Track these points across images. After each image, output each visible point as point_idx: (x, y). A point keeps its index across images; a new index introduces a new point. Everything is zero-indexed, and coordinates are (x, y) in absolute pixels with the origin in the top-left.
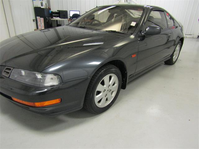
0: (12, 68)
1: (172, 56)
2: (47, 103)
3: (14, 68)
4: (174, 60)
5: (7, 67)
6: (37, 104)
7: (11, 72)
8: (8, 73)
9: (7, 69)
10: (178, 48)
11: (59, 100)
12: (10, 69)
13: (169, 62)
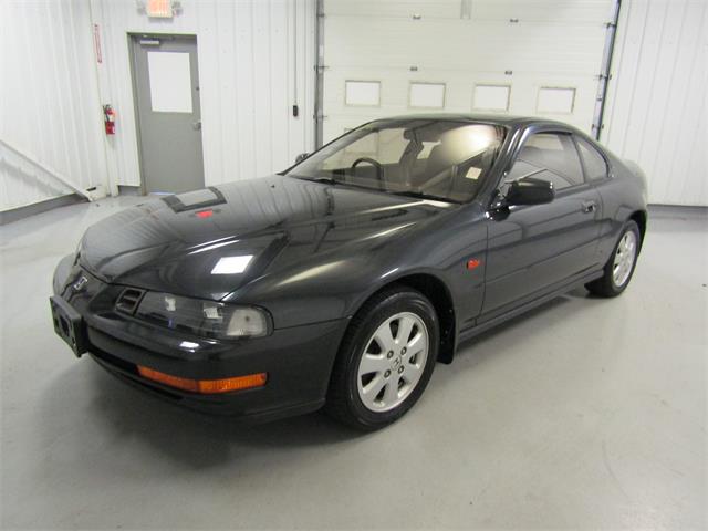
0: (143, 291)
1: (609, 266)
2: (228, 385)
3: (148, 290)
4: (618, 283)
5: (128, 288)
6: (206, 386)
7: (140, 302)
8: (133, 303)
9: (129, 293)
10: (628, 244)
11: (262, 378)
12: (139, 294)
13: (602, 288)
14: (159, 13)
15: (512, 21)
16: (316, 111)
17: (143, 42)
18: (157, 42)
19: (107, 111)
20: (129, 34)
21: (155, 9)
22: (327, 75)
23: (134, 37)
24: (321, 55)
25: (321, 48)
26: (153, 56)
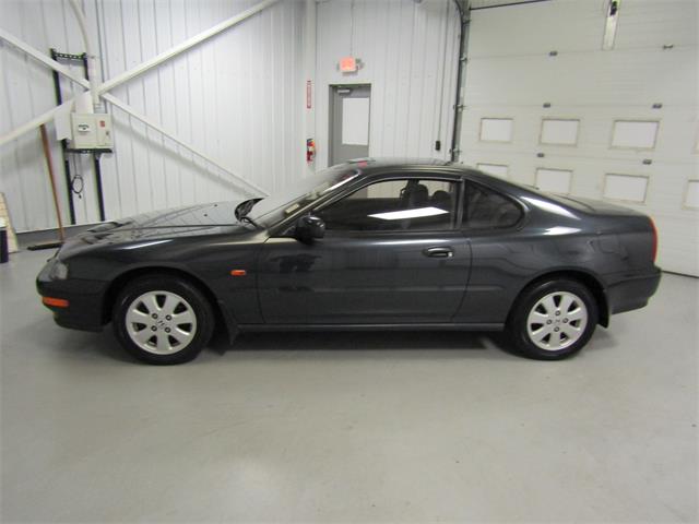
14: (348, 69)
15: (665, 47)
16: (453, 147)
17: (339, 91)
18: (348, 91)
19: (309, 143)
20: (331, 86)
21: (344, 66)
22: (465, 114)
23: (334, 88)
24: (461, 95)
25: (462, 89)
26: (347, 102)
